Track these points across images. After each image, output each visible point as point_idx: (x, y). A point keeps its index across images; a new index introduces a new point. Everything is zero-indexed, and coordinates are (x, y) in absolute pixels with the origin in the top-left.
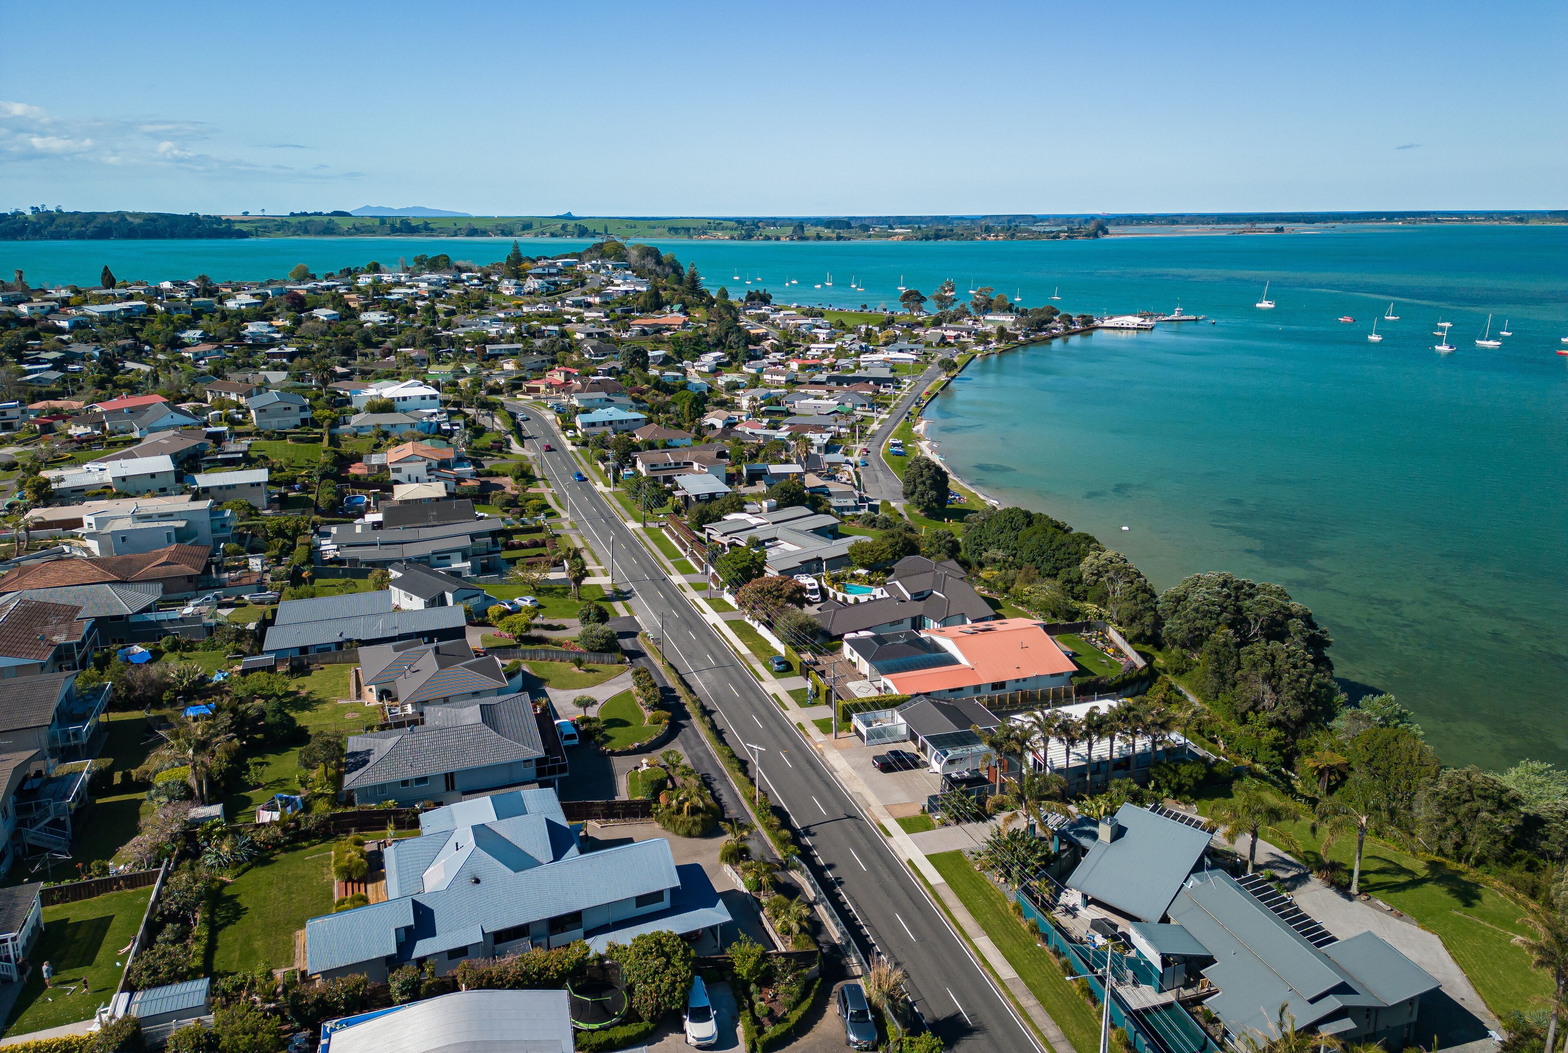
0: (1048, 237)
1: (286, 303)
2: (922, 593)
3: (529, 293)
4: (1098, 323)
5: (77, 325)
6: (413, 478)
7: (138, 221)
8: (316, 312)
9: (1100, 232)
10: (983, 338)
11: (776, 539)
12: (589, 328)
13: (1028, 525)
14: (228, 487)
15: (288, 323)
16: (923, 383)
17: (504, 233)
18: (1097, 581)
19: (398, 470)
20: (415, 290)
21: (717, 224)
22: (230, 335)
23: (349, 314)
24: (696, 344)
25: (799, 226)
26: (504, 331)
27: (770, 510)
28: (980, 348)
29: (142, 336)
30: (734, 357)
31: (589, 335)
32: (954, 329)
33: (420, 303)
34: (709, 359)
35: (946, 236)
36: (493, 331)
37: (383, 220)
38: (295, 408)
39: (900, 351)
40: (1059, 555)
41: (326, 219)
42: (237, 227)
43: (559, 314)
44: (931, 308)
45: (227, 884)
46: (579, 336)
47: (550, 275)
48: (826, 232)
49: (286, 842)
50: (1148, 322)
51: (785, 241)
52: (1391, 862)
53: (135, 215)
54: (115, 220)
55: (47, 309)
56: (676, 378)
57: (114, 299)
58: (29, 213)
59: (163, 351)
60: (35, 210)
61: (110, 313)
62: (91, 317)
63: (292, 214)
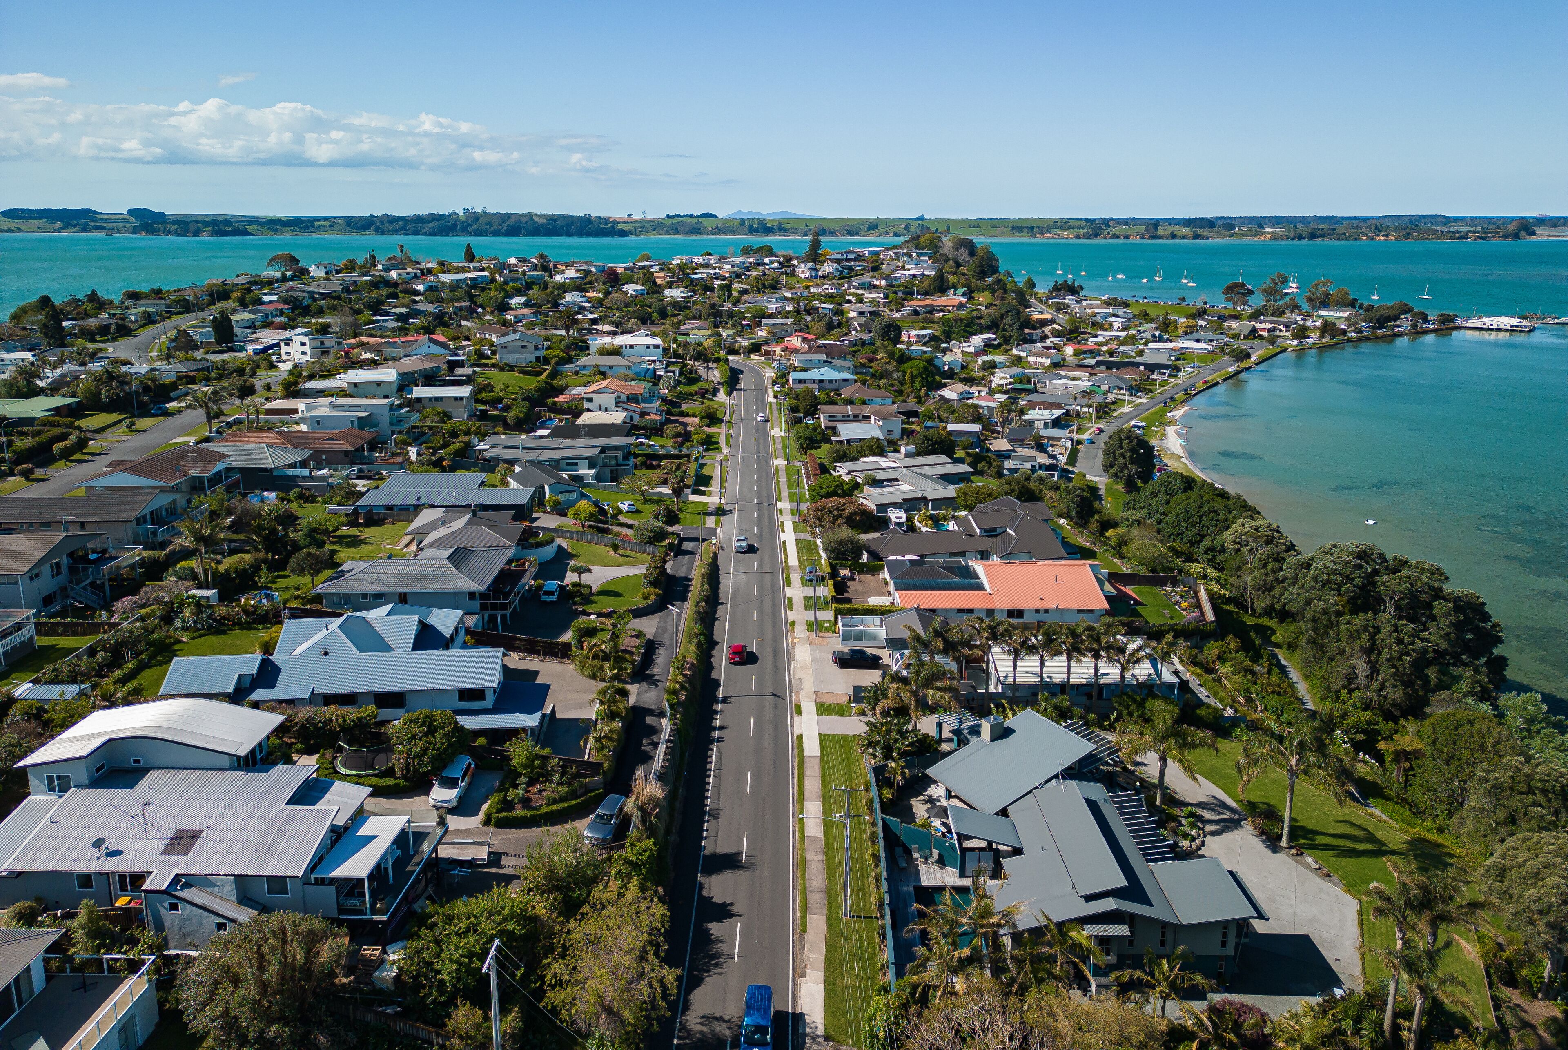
0: (1452, 238)
1: (603, 278)
2: (994, 530)
3: (824, 277)
4: (1460, 322)
5: (431, 289)
6: (603, 408)
7: (542, 221)
8: (626, 287)
9: (1523, 233)
10: (1301, 333)
11: (897, 480)
12: (864, 307)
13: (1185, 491)
14: (437, 399)
15: (600, 296)
16: (1208, 372)
17: (850, 233)
18: (1239, 550)
19: (590, 400)
20: (717, 271)
21: (1065, 224)
22: (548, 302)
23: (655, 289)
24: (968, 325)
25: (1152, 227)
26: (783, 308)
27: (908, 455)
28: (1295, 342)
29: (479, 300)
30: (1007, 340)
31: (861, 313)
32: (1270, 322)
33: (719, 282)
34: (978, 340)
35: (1323, 236)
36: (772, 308)
37: (743, 222)
38: (531, 347)
39: (1198, 341)
40: (1206, 521)
41: (694, 221)
42: (620, 227)
43: (842, 295)
44: (1257, 301)
45: (180, 642)
46: (852, 314)
47: (848, 260)
48: (1185, 231)
49: (248, 623)
50: (1526, 323)
51: (1134, 240)
52: (1365, 830)
53: (541, 216)
54: (524, 220)
55: (412, 275)
56: (924, 352)
57: (469, 270)
58: (461, 213)
59: (492, 313)
60: (466, 211)
61: (459, 280)
62: (443, 283)
63: (668, 216)
